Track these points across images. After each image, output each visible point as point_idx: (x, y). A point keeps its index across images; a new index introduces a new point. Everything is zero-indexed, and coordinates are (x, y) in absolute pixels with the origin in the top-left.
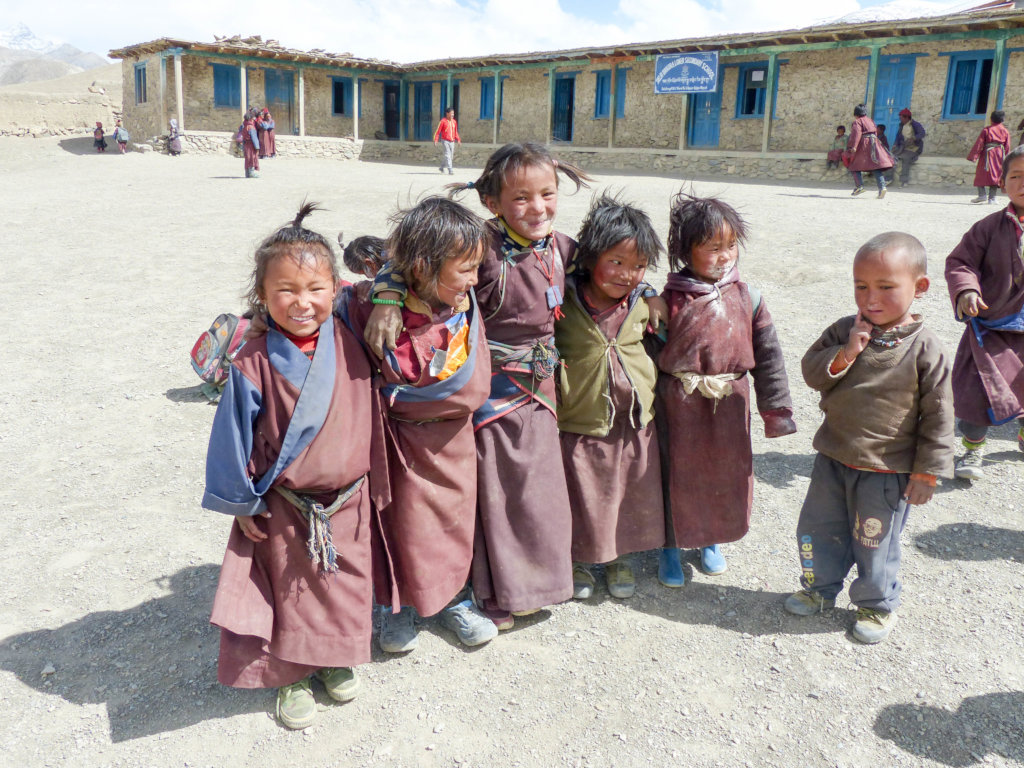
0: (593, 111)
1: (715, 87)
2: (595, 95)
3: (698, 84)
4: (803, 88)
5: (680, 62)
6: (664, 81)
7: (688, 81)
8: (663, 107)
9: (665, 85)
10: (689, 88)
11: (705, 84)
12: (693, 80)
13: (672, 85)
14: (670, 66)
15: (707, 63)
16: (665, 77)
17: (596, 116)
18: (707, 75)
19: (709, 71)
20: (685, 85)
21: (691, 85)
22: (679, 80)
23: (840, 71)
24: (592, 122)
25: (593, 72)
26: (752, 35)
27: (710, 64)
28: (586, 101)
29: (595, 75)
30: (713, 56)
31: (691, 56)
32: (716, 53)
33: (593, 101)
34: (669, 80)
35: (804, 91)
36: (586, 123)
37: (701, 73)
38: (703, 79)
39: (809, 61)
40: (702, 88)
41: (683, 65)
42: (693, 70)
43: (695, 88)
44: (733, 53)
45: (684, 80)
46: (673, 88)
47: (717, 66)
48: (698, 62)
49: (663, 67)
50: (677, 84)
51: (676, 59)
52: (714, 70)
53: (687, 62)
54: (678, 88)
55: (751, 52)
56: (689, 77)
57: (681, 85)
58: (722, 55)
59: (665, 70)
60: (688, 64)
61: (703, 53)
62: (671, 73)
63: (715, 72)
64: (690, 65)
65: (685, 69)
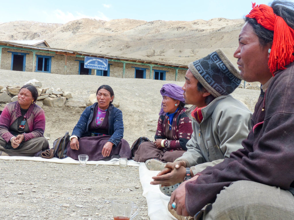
1: (107, 69)
3: (101, 67)
4: (117, 72)
6: (88, 64)
7: (97, 66)
8: (68, 71)
9: (88, 66)
10: (98, 68)
11: (103, 68)
12: (99, 66)
13: (92, 66)
14: (91, 60)
15: (104, 62)
16: (88, 63)
18: (104, 65)
19: (105, 64)
20: (97, 67)
21: (99, 67)
22: (94, 65)
30: (106, 60)
31: (99, 59)
34: (90, 64)
35: (118, 73)
37: (102, 64)
38: (103, 66)
40: (102, 68)
41: (96, 61)
42: (99, 63)
43: (100, 68)
44: (112, 61)
45: (96, 65)
46: (92, 67)
47: (108, 63)
48: (101, 61)
49: (88, 60)
50: (93, 66)
51: (93, 59)
52: (107, 64)
53: (97, 60)
54: (94, 67)
55: (118, 61)
56: (98, 65)
57: (95, 66)
58: (109, 60)
59: (89, 61)
60: (97, 61)
61: (103, 59)
62: (91, 63)
63: (107, 65)
64: (98, 62)
65: (96, 62)
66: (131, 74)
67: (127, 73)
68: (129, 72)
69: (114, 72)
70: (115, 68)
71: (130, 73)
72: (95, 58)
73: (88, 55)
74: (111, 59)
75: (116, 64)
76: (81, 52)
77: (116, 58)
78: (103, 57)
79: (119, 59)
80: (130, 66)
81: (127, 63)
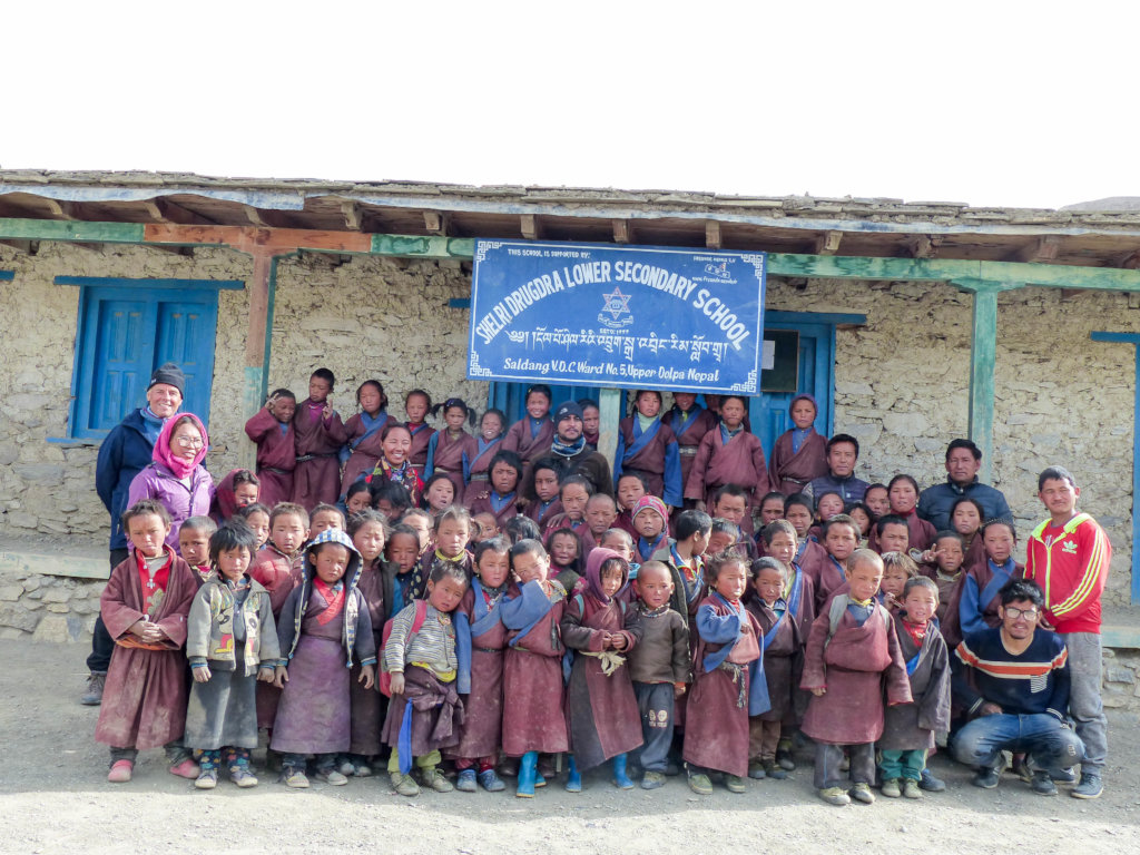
0: (63, 412)
1: (753, 376)
2: (70, 360)
3: (680, 361)
5: (588, 273)
6: (517, 337)
7: (629, 345)
9: (519, 352)
10: (633, 371)
11: (707, 363)
12: (654, 344)
13: (557, 352)
14: (545, 286)
15: (716, 291)
16: (518, 323)
17: (74, 433)
18: (714, 333)
19: (722, 316)
20: (618, 358)
21: (644, 359)
22: (587, 337)
23: (1051, 365)
24: (54, 452)
25: (61, 280)
26: (959, 212)
27: (732, 298)
28: (30, 375)
29: (74, 293)
30: (739, 269)
31: (645, 259)
32: (755, 260)
33: (65, 378)
34: (542, 335)
36: (29, 454)
37: (692, 323)
38: (699, 345)
39: (937, 328)
40: (691, 372)
41: (608, 286)
42: (652, 310)
43: (664, 373)
44: (823, 268)
45: (608, 340)
46: (559, 366)
47: (760, 304)
48: (676, 285)
49: (510, 286)
50: (577, 352)
51: (571, 263)
52: (745, 317)
53: (623, 277)
54: (582, 367)
55: (900, 269)
56: (636, 331)
57: (598, 355)
58: (774, 269)
59: (522, 298)
60: (627, 287)
61: (698, 256)
62: (548, 312)
63: (751, 327)
64: (640, 291)
65: (616, 304)
66: (1092, 416)
67: (1044, 405)
68: (1058, 394)
69: (885, 404)
70: (891, 363)
71: (1078, 403)
72: (597, 256)
73: (506, 229)
74: (807, 245)
75: (911, 314)
76: (407, 188)
77: (851, 225)
78: (693, 238)
79: (902, 248)
80: (1079, 322)
81: (1022, 289)
